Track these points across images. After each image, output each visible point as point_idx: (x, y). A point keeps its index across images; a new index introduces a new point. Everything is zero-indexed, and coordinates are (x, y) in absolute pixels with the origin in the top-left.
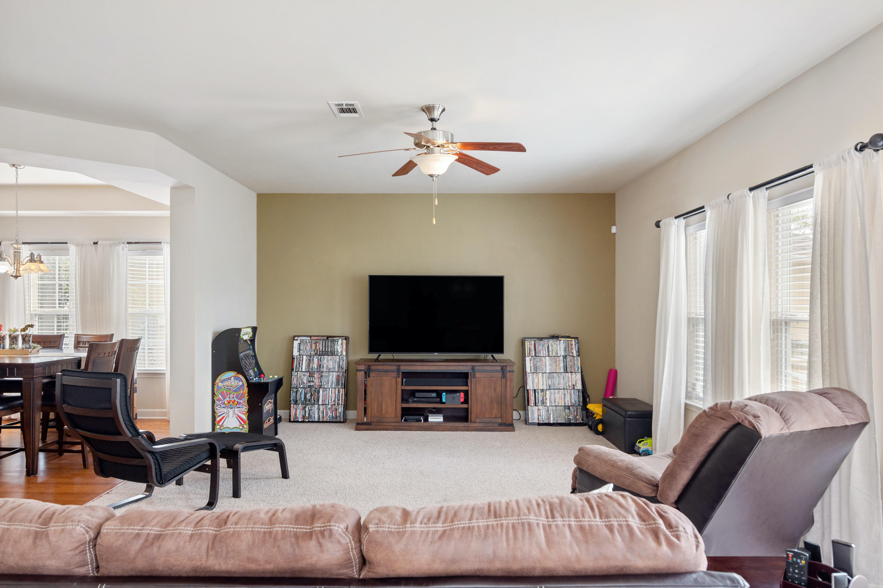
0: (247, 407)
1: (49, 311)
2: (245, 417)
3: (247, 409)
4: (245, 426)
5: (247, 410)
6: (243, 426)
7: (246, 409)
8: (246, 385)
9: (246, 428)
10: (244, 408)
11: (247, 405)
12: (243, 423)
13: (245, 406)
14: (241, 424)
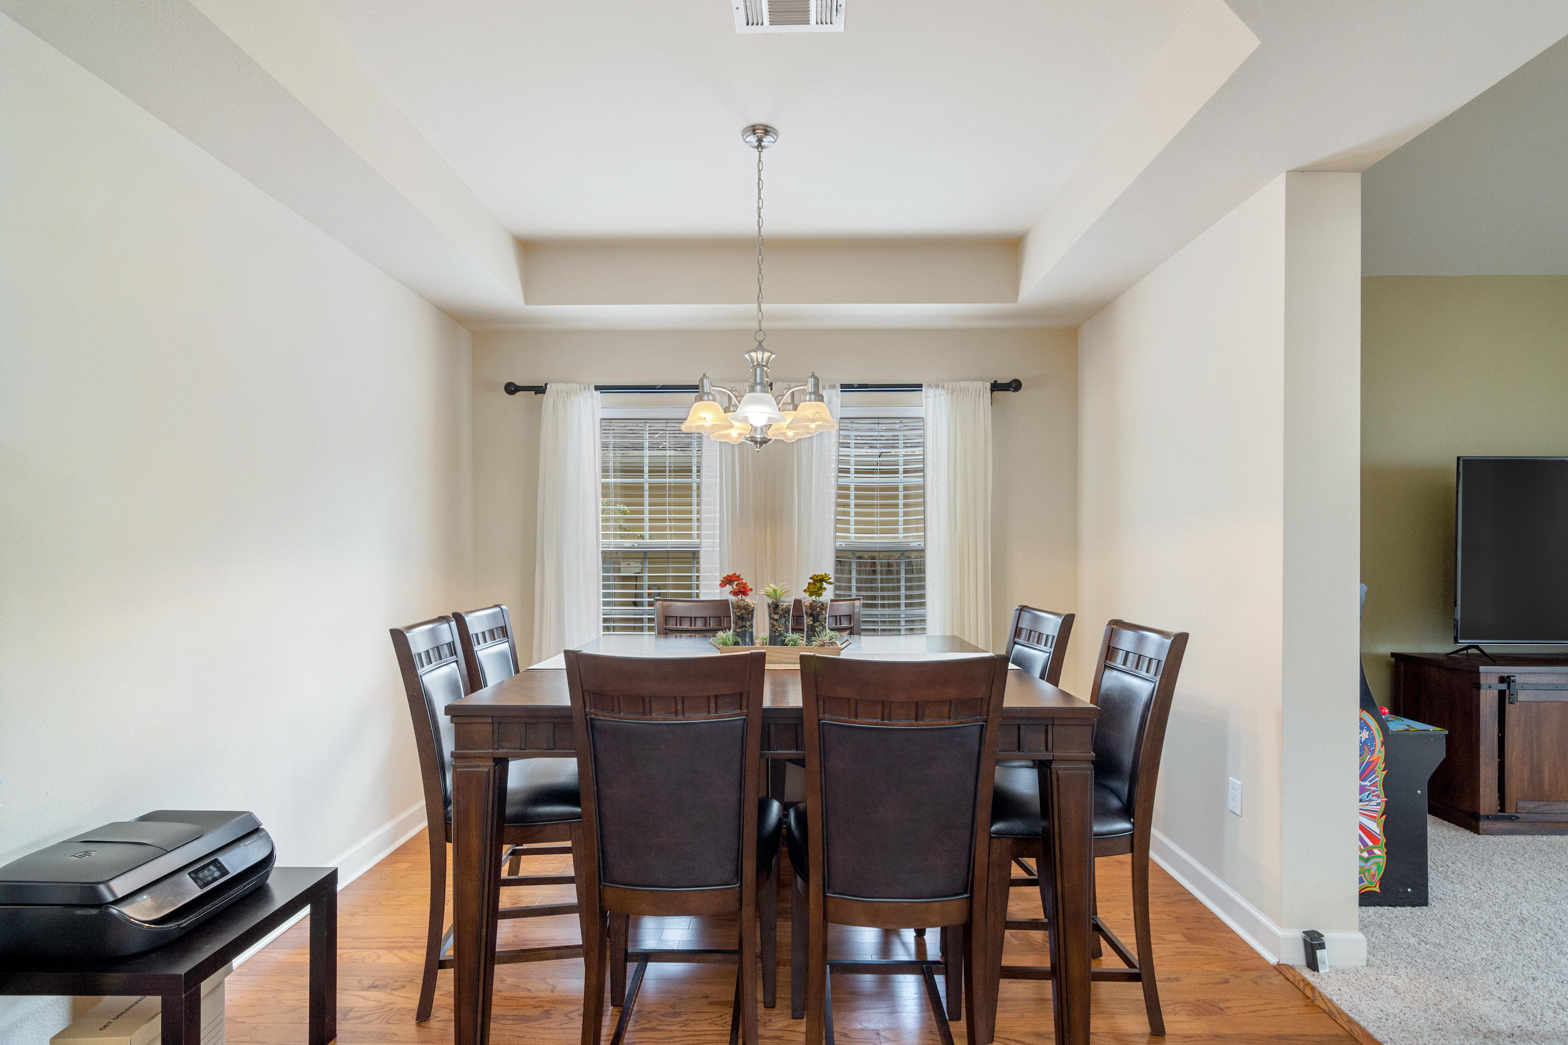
0: (1382, 800)
1: (630, 545)
2: (1375, 827)
3: (1383, 805)
4: (1377, 851)
5: (1380, 809)
6: (1370, 852)
7: (1378, 804)
8: (1379, 738)
9: (1379, 856)
10: (1373, 803)
11: (1382, 795)
12: (1370, 843)
13: (1378, 796)
14: (1365, 844)
